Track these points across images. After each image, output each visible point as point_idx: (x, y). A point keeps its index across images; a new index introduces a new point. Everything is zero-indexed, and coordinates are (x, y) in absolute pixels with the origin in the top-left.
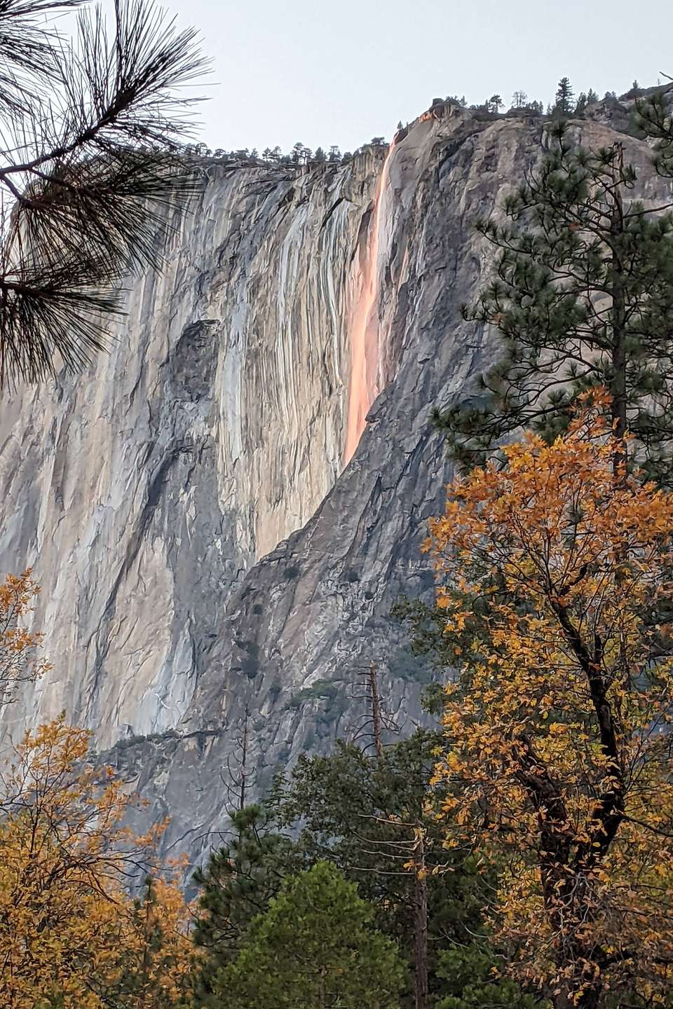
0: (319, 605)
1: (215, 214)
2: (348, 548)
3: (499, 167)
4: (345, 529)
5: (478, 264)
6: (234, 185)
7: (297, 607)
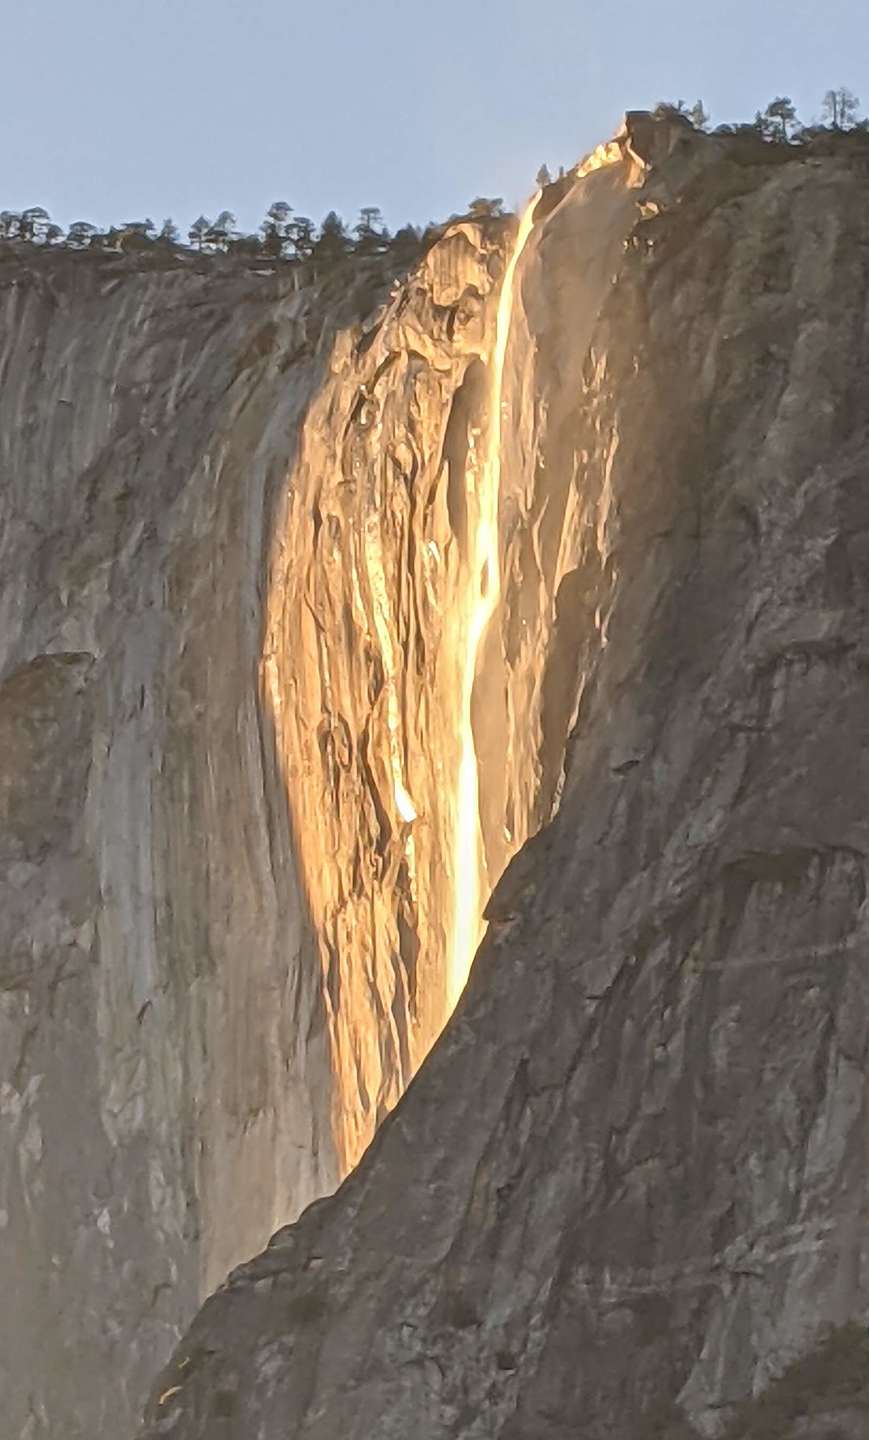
0: (378, 1388)
1: (76, 391)
2: (448, 1243)
3: (796, 280)
4: (439, 1195)
5: (754, 523)
6: (121, 315)
7: (325, 1394)
